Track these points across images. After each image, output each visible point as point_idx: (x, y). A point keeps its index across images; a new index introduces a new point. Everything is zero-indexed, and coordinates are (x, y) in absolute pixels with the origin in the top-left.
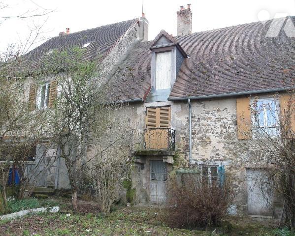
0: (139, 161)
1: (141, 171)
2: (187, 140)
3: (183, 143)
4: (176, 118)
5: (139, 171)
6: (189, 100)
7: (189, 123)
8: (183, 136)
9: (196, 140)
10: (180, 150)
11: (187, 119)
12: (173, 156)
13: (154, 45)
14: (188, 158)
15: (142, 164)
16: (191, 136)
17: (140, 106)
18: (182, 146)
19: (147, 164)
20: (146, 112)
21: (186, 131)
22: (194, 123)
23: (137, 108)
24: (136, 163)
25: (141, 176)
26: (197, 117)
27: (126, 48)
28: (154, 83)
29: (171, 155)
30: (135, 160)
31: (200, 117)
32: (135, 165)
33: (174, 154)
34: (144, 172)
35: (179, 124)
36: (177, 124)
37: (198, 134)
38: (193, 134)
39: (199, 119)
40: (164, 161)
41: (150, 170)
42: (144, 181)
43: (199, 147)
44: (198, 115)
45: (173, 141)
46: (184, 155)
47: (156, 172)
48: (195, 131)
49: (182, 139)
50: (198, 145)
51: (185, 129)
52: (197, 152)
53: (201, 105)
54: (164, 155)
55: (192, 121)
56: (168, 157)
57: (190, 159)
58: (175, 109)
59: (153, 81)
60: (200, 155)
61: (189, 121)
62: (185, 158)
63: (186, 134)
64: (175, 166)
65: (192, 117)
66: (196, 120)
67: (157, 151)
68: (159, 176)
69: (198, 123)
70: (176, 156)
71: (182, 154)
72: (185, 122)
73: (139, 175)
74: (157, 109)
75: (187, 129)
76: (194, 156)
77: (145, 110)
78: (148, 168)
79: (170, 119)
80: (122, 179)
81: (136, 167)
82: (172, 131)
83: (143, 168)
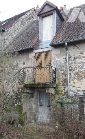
0: (28, 91)
1: (31, 98)
2: (65, 75)
3: (62, 78)
4: (57, 59)
5: (30, 99)
6: (66, 44)
7: (67, 62)
8: (62, 72)
9: (73, 75)
10: (60, 83)
11: (64, 59)
12: (55, 88)
13: (41, 12)
14: (66, 89)
15: (32, 94)
16: (69, 72)
17: (31, 53)
18: (61, 80)
19: (36, 93)
20: (35, 56)
21: (64, 68)
22: (71, 62)
23: (29, 54)
24: (27, 93)
25: (32, 102)
26: (73, 57)
27: (27, 23)
28: (41, 37)
29: (53, 87)
30: (26, 91)
31: (75, 57)
32: (25, 94)
33: (55, 86)
34: (33, 99)
35: (59, 64)
36: (57, 63)
37: (74, 70)
38: (70, 70)
39: (74, 58)
40: (47, 91)
41: (38, 98)
42: (34, 106)
43: (75, 80)
44: (74, 56)
45: (54, 77)
46: (63, 87)
47: (42, 100)
48: (72, 68)
49: (61, 75)
50: (74, 79)
51: (64, 67)
52: (74, 85)
53: (76, 48)
54: (47, 87)
55: (69, 60)
56: (50, 89)
57: (68, 91)
58: (55, 53)
59: (40, 36)
60: (76, 87)
61: (66, 60)
62: (64, 89)
63: (65, 71)
64: (55, 96)
65: (69, 57)
66: (73, 59)
67: (41, 84)
68: (45, 103)
69: (73, 62)
70: (57, 88)
71: (61, 87)
72: (63, 61)
73: (30, 101)
74: (42, 53)
75: (65, 67)
76: (71, 88)
77: (35, 55)
78: (36, 97)
79: (52, 60)
80: (16, 105)
81: (26, 96)
82: (53, 68)
83: (33, 97)
